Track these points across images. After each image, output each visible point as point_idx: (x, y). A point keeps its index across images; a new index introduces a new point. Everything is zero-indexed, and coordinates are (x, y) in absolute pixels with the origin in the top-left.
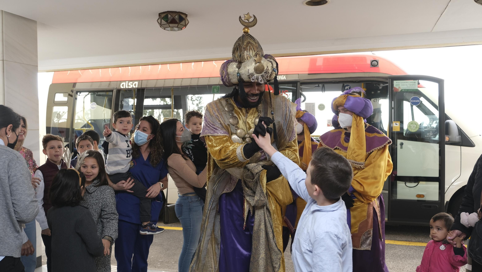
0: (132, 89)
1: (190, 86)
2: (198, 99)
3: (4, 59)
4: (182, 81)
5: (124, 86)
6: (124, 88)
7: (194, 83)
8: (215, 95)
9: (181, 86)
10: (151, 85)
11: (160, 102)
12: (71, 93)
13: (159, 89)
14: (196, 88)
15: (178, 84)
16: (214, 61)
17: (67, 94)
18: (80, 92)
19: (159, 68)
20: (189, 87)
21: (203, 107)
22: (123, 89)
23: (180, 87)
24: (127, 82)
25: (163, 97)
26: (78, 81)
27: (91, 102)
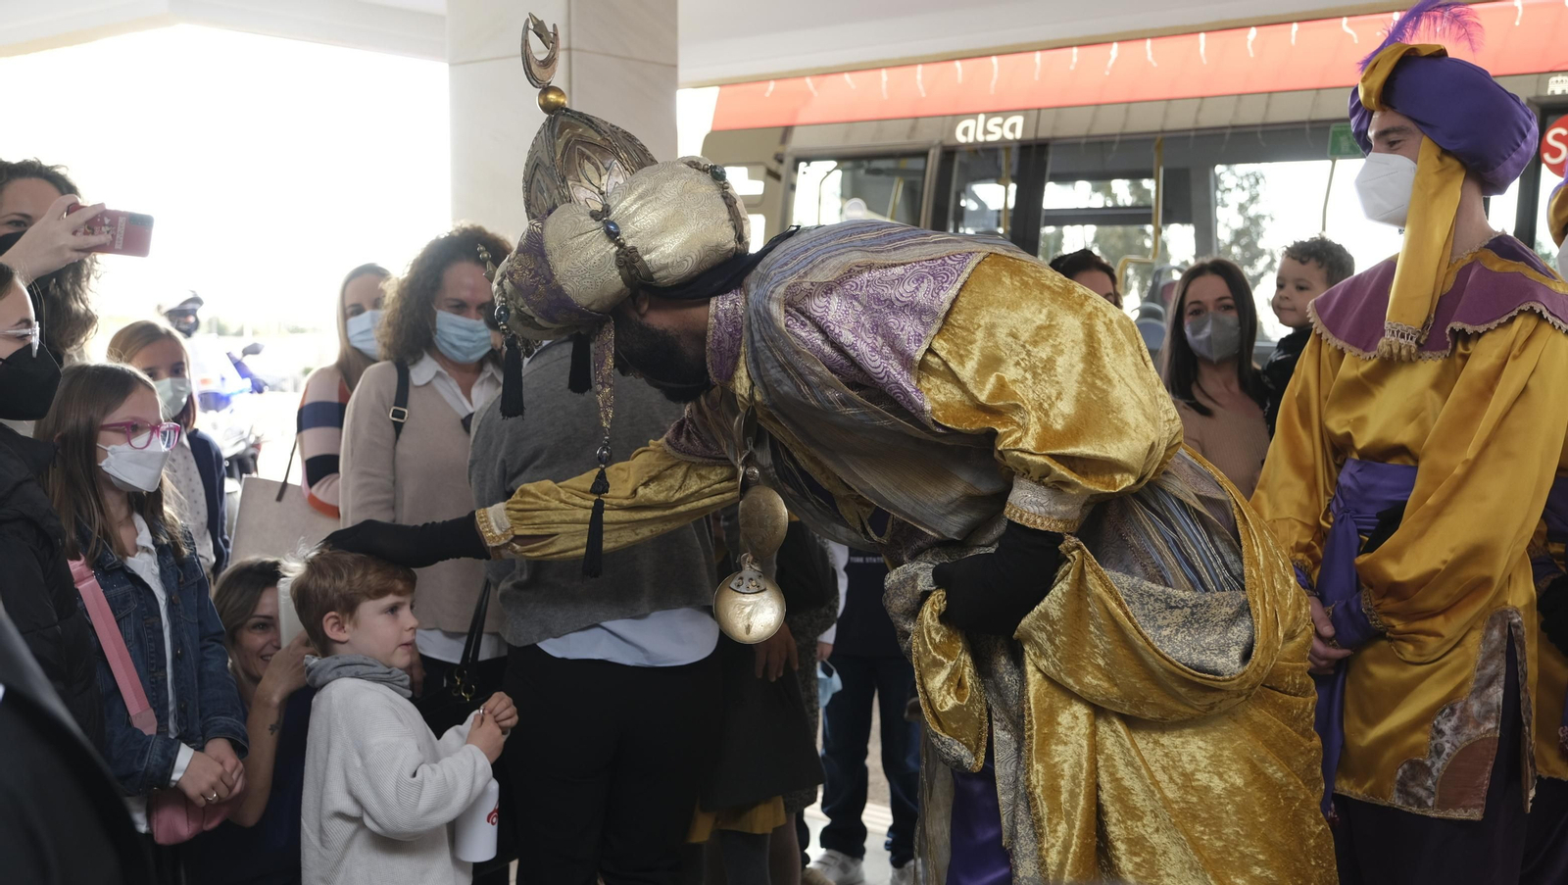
0: (1000, 146)
1: (1234, 127)
2: (1246, 184)
3: (573, 46)
4: (1199, 110)
5: (969, 132)
6: (971, 139)
7: (1251, 115)
8: (1339, 162)
9: (1197, 130)
10: (1073, 127)
11: (1090, 197)
12: (774, 166)
13: (1102, 143)
14: (1259, 136)
15: (1182, 120)
16: (1345, 20)
17: (762, 170)
18: (808, 160)
19: (1110, 57)
20: (1229, 131)
21: (1263, 217)
22: (967, 144)
23: (1192, 134)
24: (982, 117)
25: (1101, 177)
26: (802, 118)
27: (844, 196)
